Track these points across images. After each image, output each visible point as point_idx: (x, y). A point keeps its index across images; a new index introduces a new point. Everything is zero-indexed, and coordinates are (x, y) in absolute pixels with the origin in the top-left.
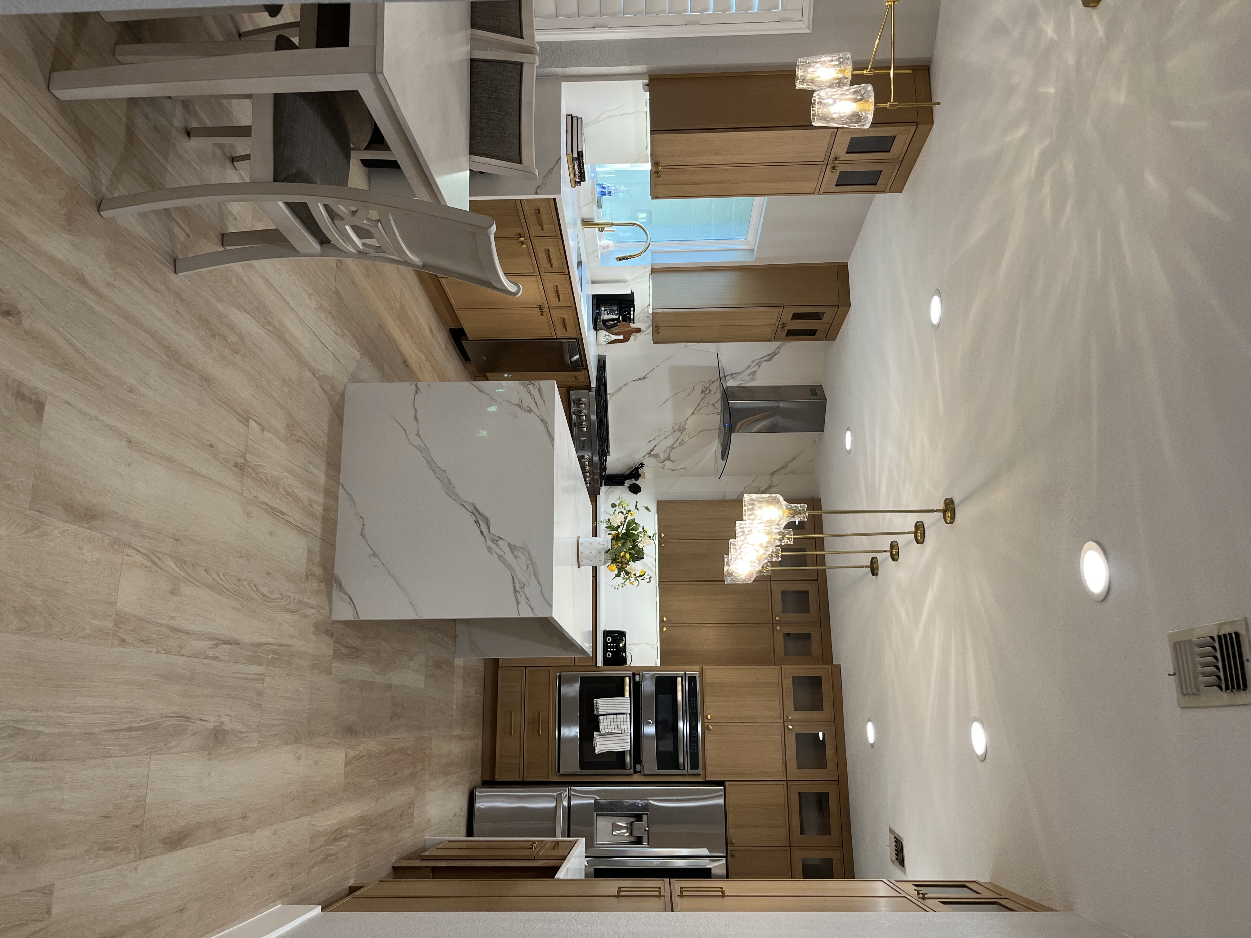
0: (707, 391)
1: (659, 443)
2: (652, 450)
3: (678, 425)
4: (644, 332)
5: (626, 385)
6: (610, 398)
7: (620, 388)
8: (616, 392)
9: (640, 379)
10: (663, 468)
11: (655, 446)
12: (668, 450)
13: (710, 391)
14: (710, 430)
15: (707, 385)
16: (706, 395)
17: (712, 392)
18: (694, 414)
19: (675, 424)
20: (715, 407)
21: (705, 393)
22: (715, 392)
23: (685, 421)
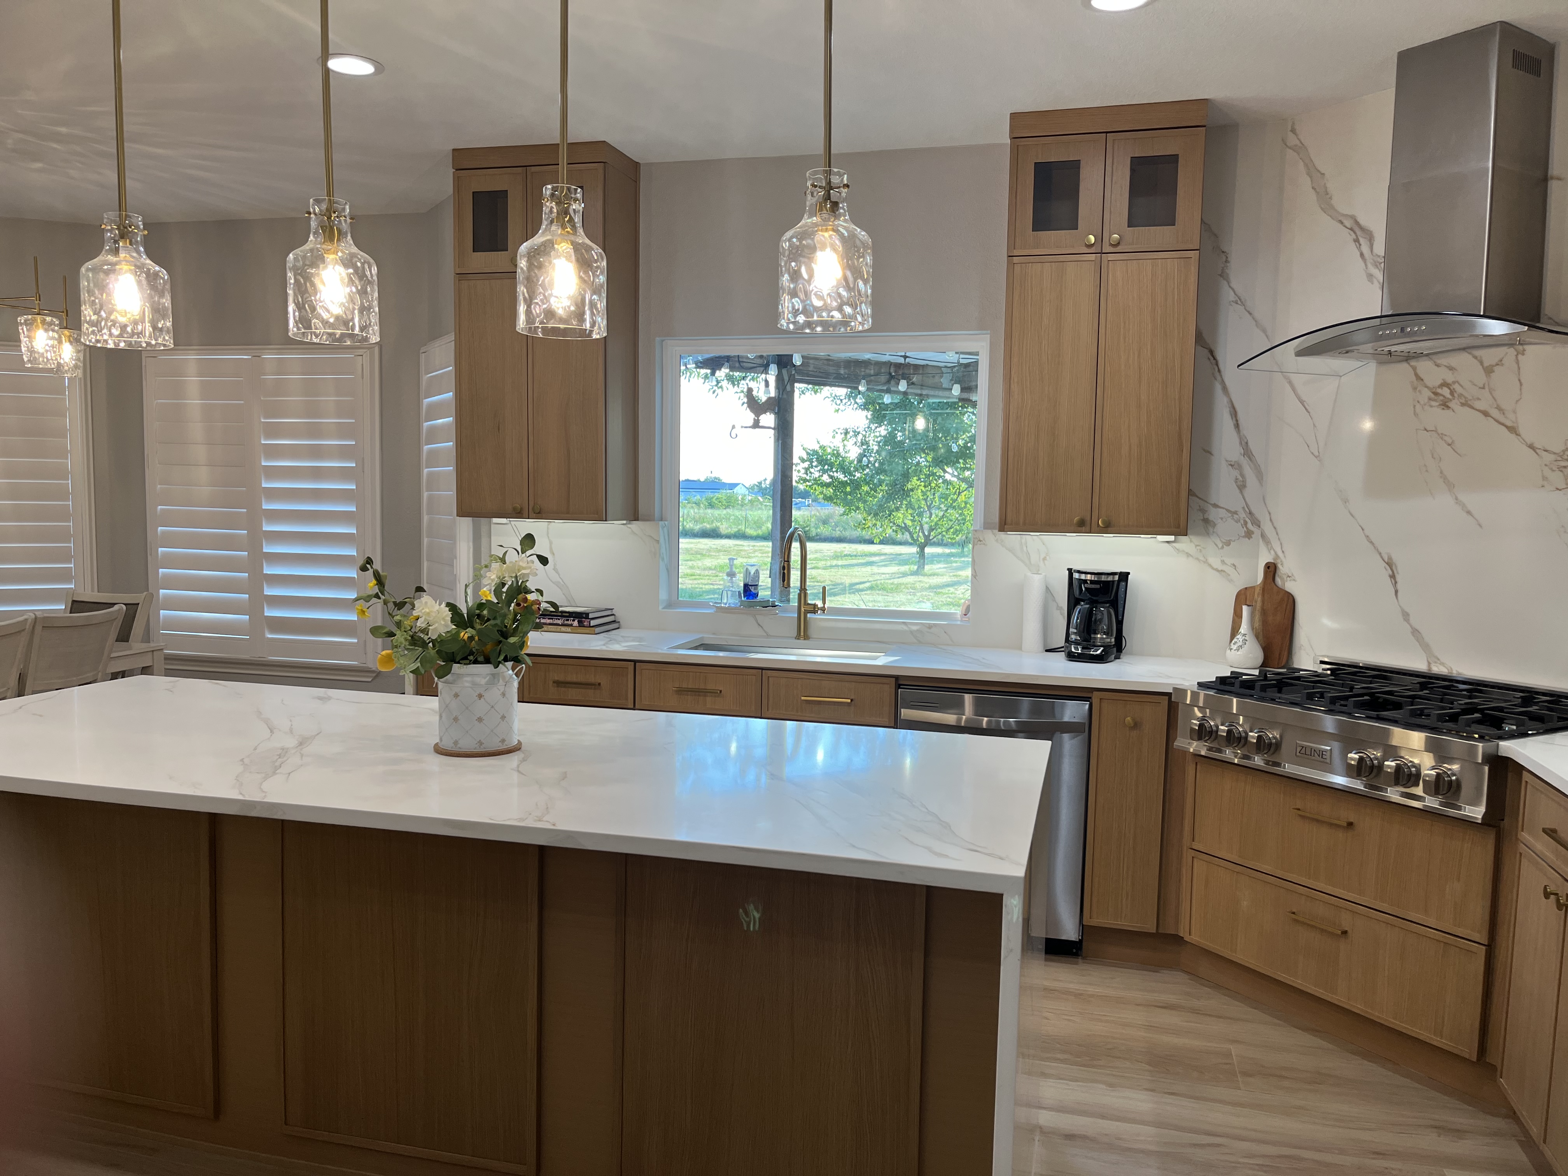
0: (1446, 392)
3: (1547, 472)
5: (1406, 616)
6: (1443, 664)
7: (1415, 632)
8: (1426, 647)
9: (1393, 577)
13: (1444, 384)
15: (1427, 393)
16: (1456, 395)
17: (1449, 377)
18: (1515, 425)
19: (1545, 483)
20: (1497, 365)
21: (1448, 398)
22: (1450, 370)
23: (1538, 451)
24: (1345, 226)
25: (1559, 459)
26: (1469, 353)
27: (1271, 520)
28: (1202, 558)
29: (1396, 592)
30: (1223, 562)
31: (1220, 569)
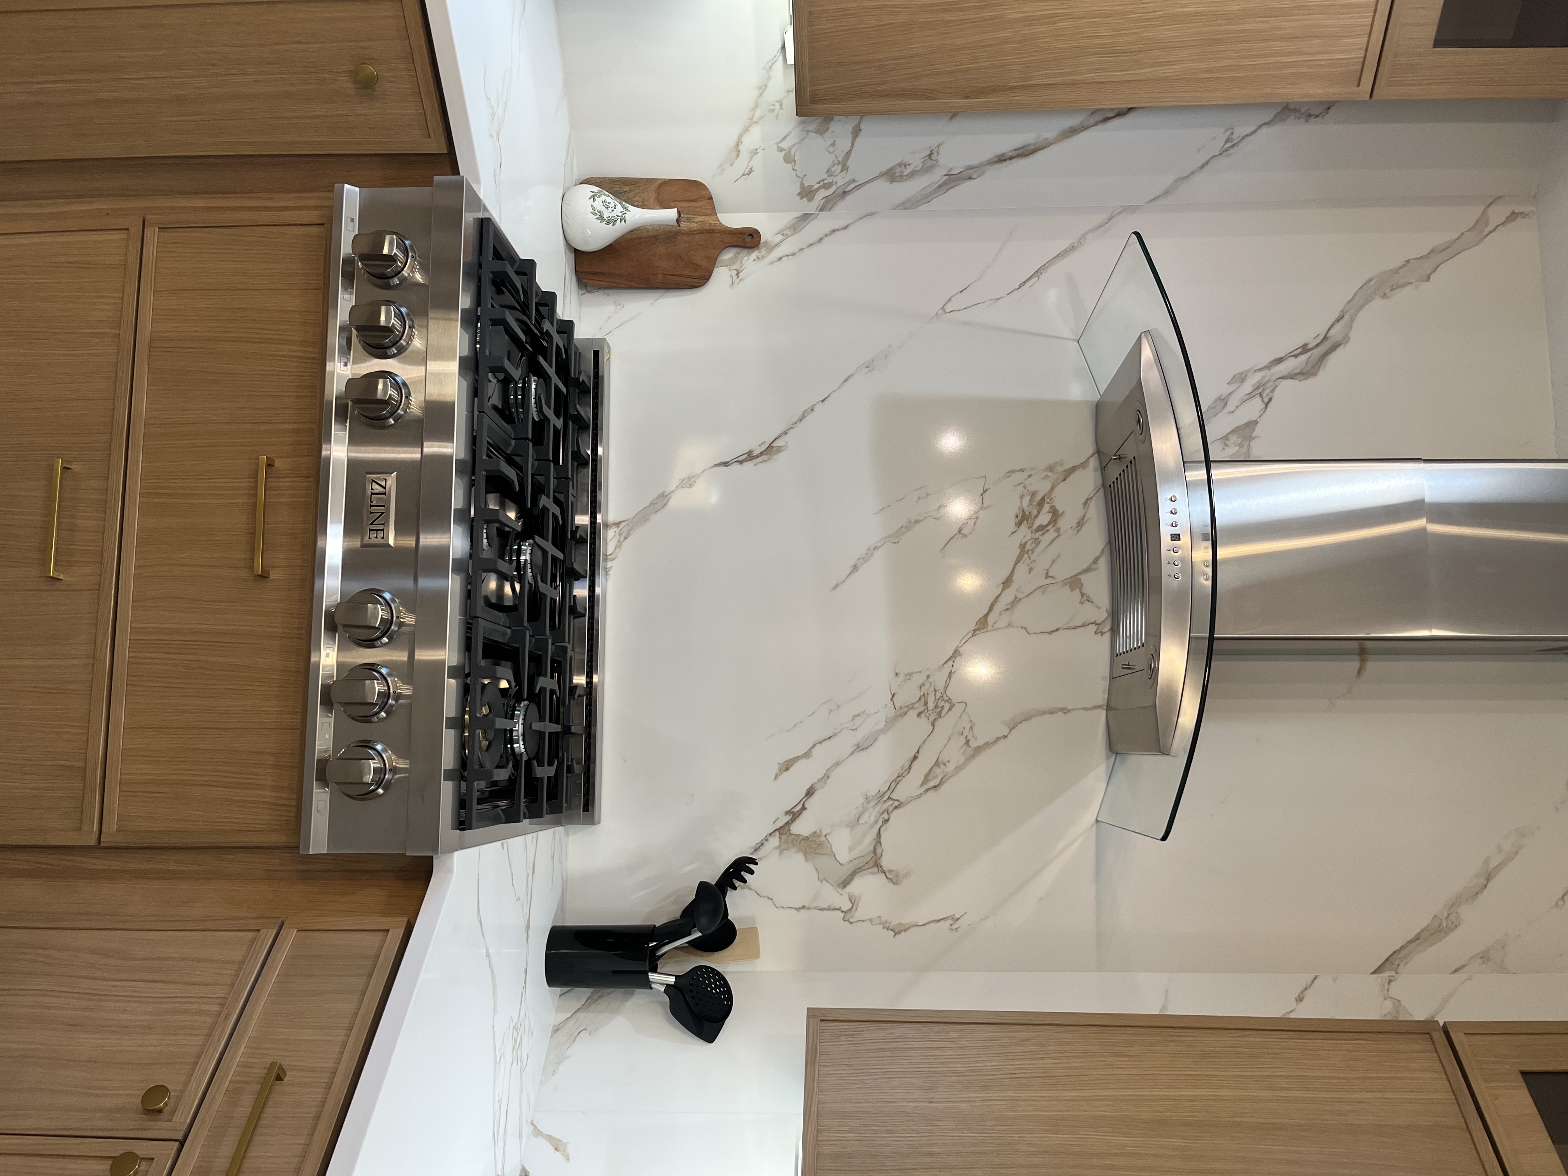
0: (1044, 518)
1: (826, 777)
2: (794, 814)
3: (919, 679)
4: (771, 248)
6: (619, 545)
7: (665, 498)
8: (642, 517)
9: (750, 456)
10: (847, 915)
11: (810, 793)
12: (870, 816)
13: (1056, 515)
14: (1065, 711)
15: (1042, 488)
16: (1038, 535)
17: (1065, 523)
18: (990, 628)
19: (901, 677)
20: (1083, 595)
21: (1033, 523)
22: (1079, 523)
23: (951, 663)
24: (1332, 326)
25: (938, 695)
26: (1103, 550)
27: (834, 231)
28: (758, 113)
29: (726, 464)
30: (755, 152)
31: (741, 148)
